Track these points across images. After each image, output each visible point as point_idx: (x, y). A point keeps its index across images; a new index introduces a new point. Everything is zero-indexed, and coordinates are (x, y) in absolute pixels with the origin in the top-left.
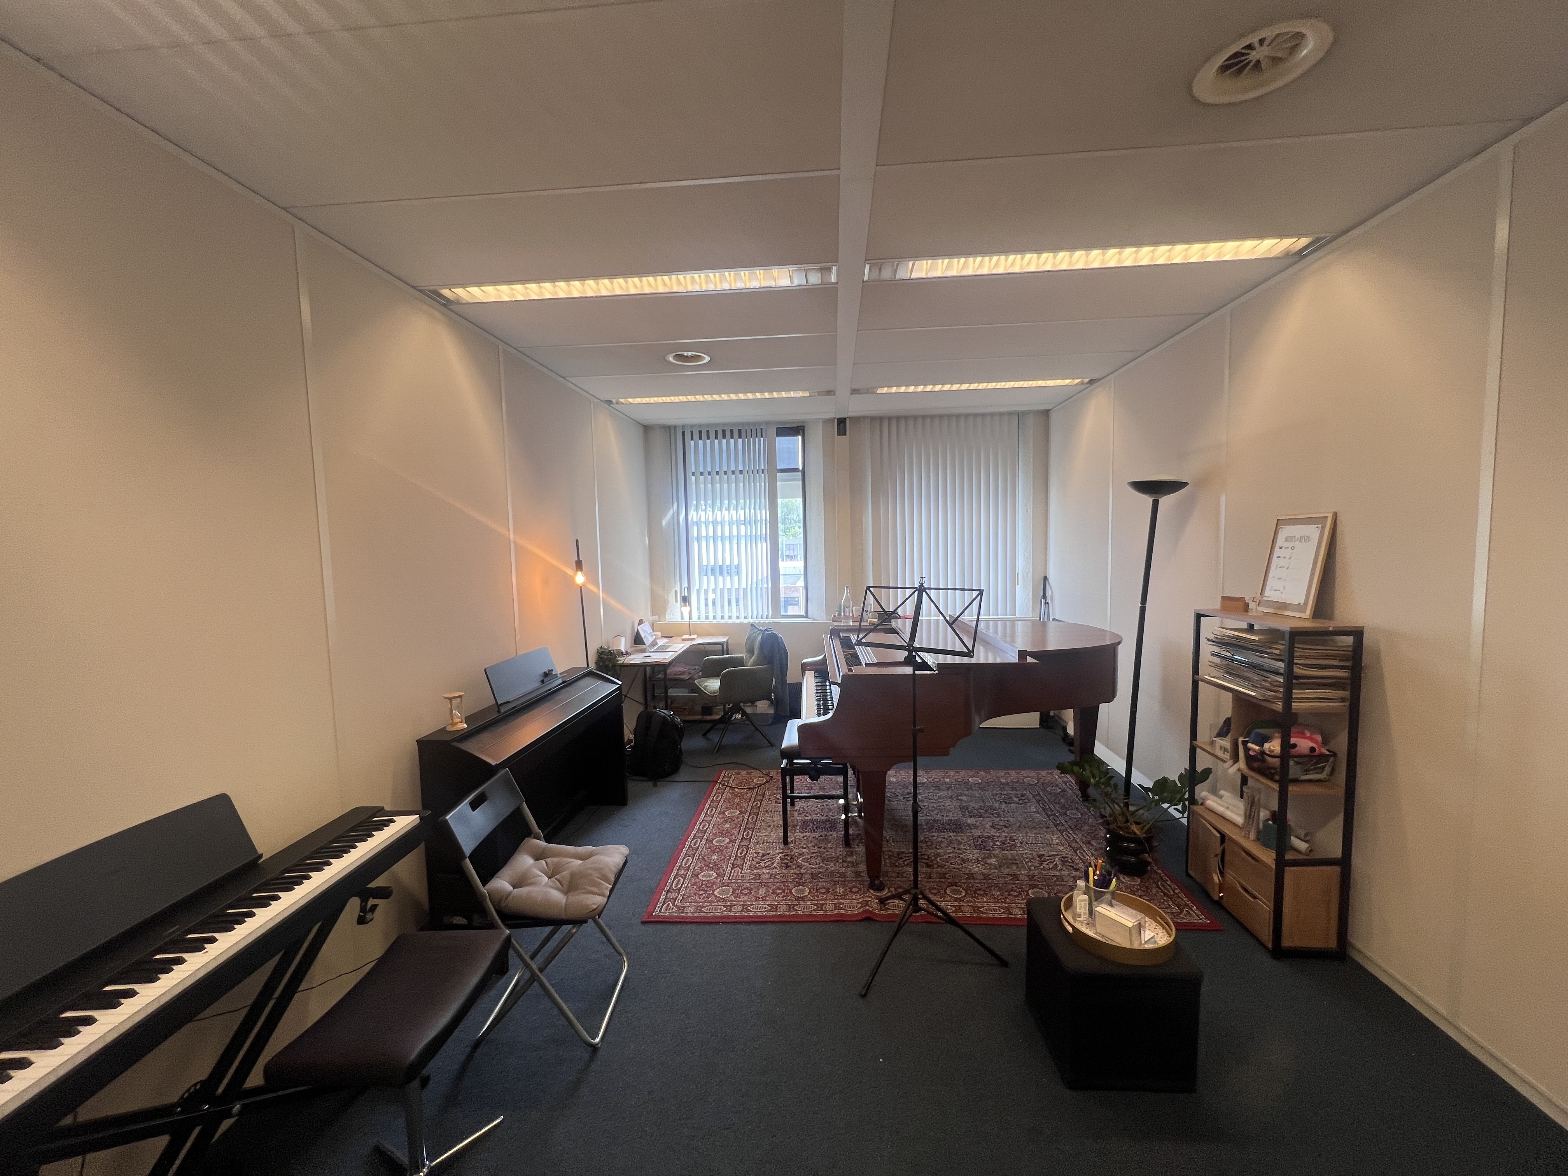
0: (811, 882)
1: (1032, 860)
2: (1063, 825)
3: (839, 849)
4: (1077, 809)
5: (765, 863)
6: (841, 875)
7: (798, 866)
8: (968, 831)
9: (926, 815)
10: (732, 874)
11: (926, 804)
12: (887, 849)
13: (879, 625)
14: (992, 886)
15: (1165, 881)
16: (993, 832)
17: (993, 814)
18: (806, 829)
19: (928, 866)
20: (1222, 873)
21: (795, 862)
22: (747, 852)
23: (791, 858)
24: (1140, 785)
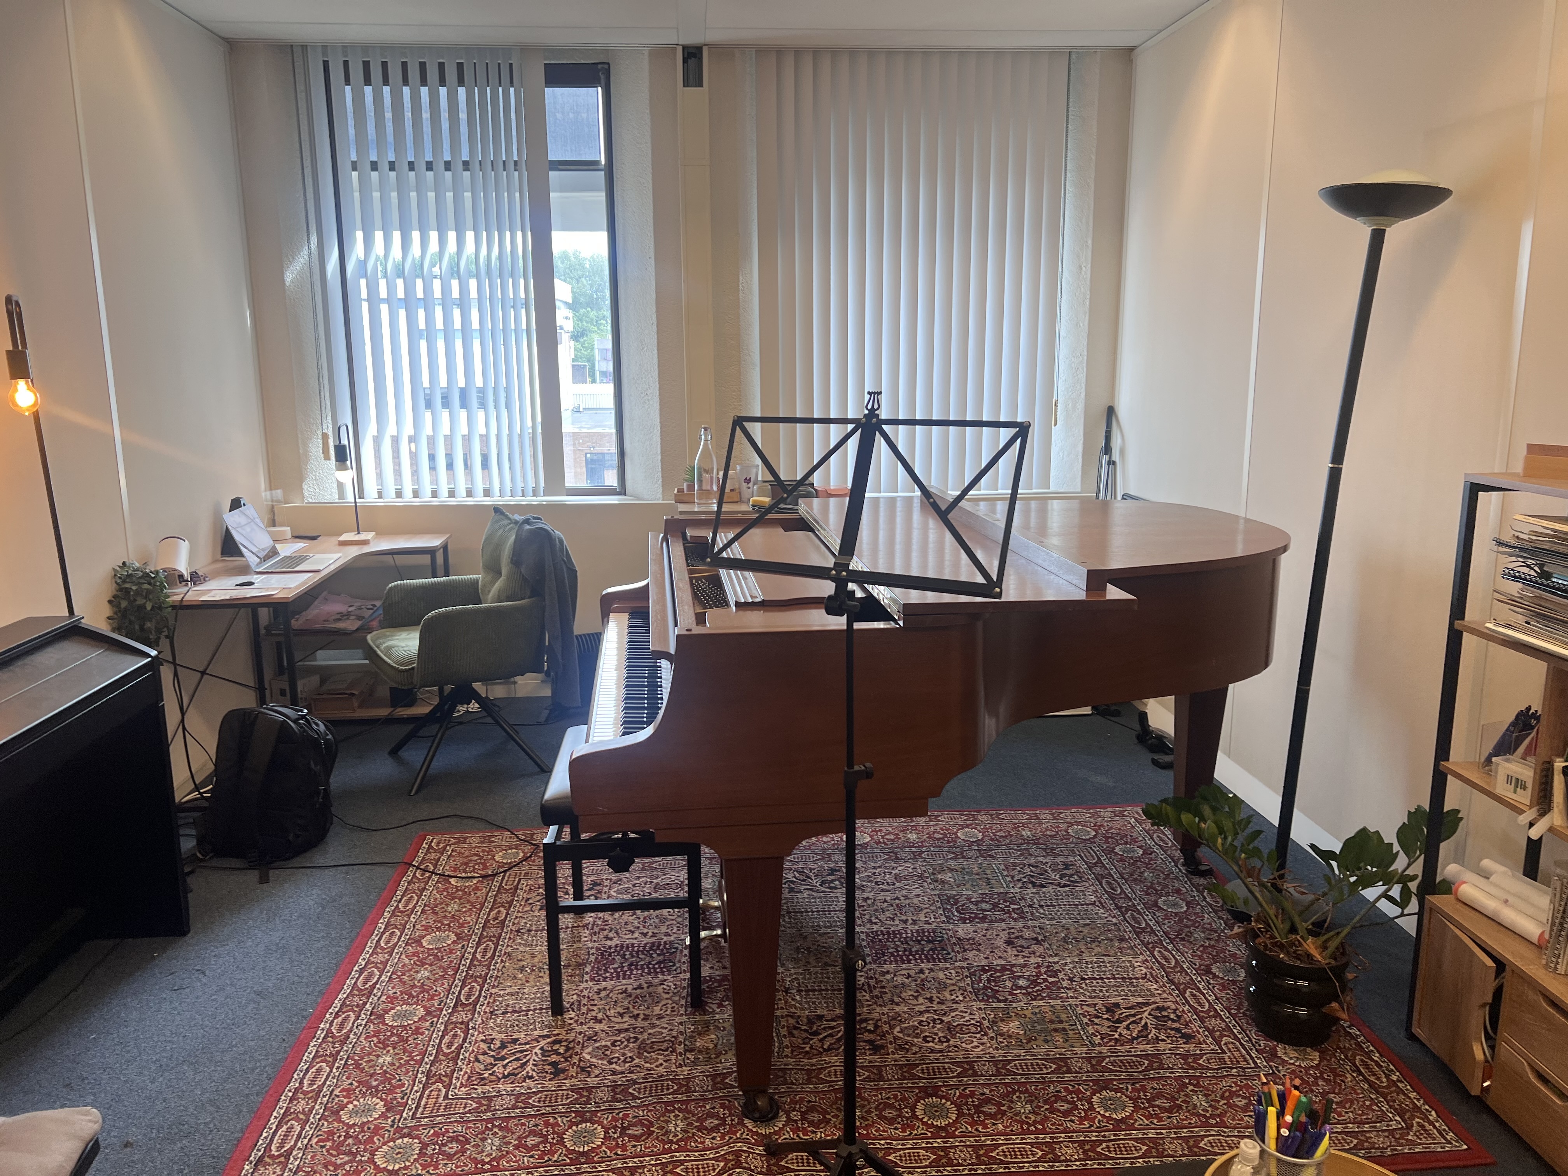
0: (611, 1110)
1: (1096, 1021)
2: (1153, 931)
3: (678, 1019)
4: (1178, 891)
5: (505, 1066)
6: (681, 1086)
7: (583, 1069)
8: (959, 957)
9: (870, 921)
10: (423, 1103)
11: (871, 895)
12: (785, 1012)
13: (770, 509)
14: (1014, 1092)
15: (1368, 1054)
16: (1011, 956)
17: (1009, 912)
18: (606, 971)
19: (876, 1049)
20: (1491, 1041)
21: (575, 1060)
22: (464, 1041)
23: (568, 1049)
24: (1313, 846)
